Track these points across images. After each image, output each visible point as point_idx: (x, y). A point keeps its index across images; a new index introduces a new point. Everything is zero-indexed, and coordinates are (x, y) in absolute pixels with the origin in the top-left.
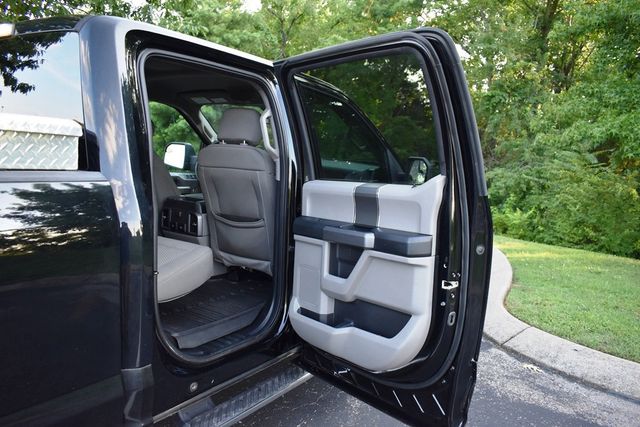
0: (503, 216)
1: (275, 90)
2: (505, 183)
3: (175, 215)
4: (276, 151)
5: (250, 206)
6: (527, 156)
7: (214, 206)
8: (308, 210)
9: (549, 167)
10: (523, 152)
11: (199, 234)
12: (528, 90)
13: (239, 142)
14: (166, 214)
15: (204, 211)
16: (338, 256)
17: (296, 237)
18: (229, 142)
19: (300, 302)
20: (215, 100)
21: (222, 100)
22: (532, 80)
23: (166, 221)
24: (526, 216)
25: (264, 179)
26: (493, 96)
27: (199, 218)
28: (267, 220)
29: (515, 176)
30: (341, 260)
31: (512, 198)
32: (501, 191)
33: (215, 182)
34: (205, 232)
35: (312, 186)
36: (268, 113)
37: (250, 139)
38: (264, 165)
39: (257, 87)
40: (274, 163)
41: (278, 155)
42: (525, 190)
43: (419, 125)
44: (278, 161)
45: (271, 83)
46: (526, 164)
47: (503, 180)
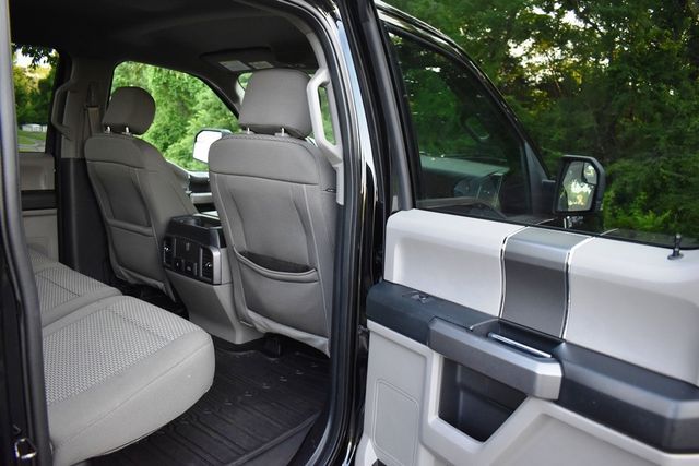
0: (629, 219)
1: (336, 31)
2: (634, 178)
3: (181, 248)
4: (336, 150)
5: (294, 244)
6: (662, 145)
7: (237, 239)
8: (397, 270)
9: (691, 160)
10: (658, 139)
11: (216, 280)
12: (662, 63)
13: (272, 131)
14: (169, 245)
15: (224, 244)
16: (459, 379)
17: (371, 324)
18: (257, 130)
19: (377, 450)
20: (256, 65)
21: (265, 64)
22: (668, 51)
23: (169, 254)
24: (660, 219)
25: (315, 199)
26: (619, 71)
27: (216, 254)
28: (321, 271)
29: (647, 169)
30: (467, 389)
31: (643, 196)
32: (628, 188)
33: (236, 201)
34: (226, 278)
35: (406, 223)
36: (322, 76)
37: (292, 125)
38: (315, 173)
39: (305, 28)
40: (334, 172)
41: (340, 156)
42: (658, 186)
43: (524, 106)
44: (340, 167)
45: (329, 17)
46: (660, 154)
47: (631, 174)
